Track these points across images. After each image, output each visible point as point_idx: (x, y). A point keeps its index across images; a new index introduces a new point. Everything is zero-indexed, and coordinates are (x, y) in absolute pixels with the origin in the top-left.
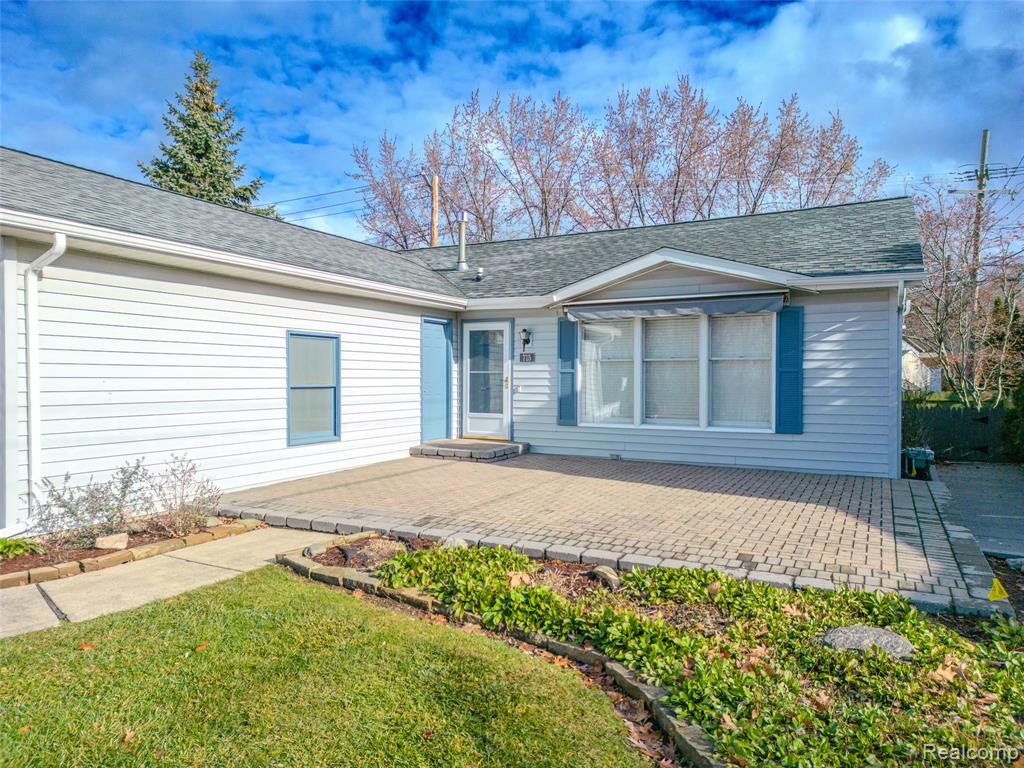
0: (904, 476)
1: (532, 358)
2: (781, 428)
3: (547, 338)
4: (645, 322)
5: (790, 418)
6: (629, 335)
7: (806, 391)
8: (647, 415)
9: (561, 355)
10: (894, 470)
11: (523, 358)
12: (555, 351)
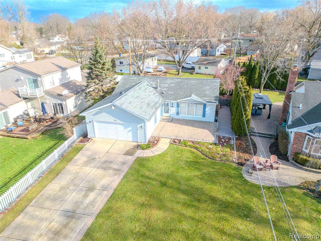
0: (215, 121)
1: (173, 107)
2: (203, 117)
3: (175, 105)
4: (188, 105)
5: (204, 116)
6: (186, 105)
7: (206, 113)
8: (188, 114)
9: (177, 107)
10: (213, 121)
11: (172, 107)
12: (176, 106)
